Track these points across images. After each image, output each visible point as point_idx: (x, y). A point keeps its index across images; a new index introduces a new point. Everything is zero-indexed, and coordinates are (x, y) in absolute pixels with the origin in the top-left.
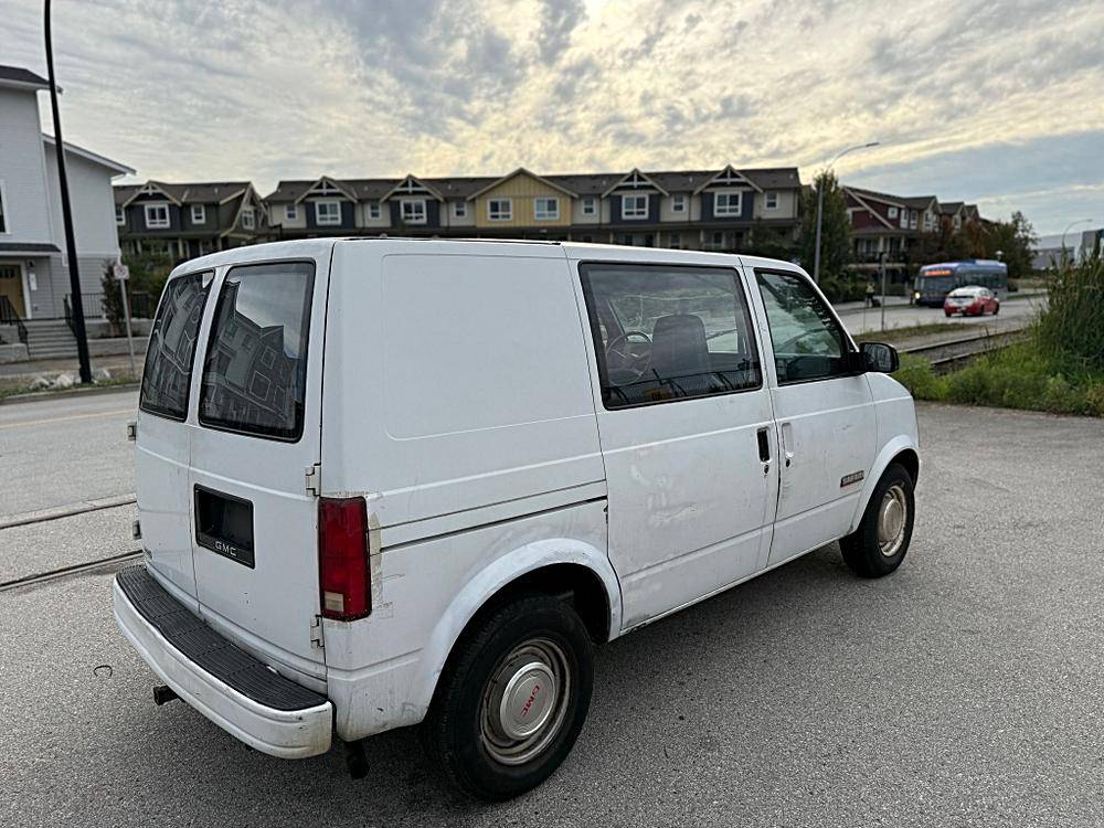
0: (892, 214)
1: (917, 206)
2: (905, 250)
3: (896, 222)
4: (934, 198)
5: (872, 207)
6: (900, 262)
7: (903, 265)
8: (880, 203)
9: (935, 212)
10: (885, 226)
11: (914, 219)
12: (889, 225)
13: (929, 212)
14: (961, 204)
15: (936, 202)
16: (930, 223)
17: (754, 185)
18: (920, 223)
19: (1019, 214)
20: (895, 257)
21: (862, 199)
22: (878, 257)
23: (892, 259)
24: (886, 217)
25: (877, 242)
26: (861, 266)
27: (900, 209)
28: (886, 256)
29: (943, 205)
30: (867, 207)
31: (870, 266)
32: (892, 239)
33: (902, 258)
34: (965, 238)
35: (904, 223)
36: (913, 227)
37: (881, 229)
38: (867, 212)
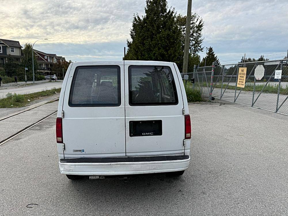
0: (46, 58)
1: (52, 56)
2: (50, 67)
3: (47, 60)
4: (55, 55)
5: (40, 55)
6: (49, 70)
7: (50, 71)
8: (43, 55)
9: (56, 58)
10: (44, 61)
11: (51, 60)
12: (45, 60)
13: (55, 58)
14: (62, 57)
15: (56, 56)
16: (55, 61)
17: (6, 44)
18: (53, 61)
19: (71, 61)
20: (48, 69)
21: (37, 52)
22: (43, 69)
23: (47, 69)
24: (44, 58)
25: (42, 64)
26: (40, 71)
27: (48, 57)
28: (45, 69)
29: (58, 57)
30: (39, 55)
31: (42, 71)
32: (46, 64)
33: (50, 69)
34: (64, 65)
35: (49, 60)
36: (51, 62)
37: (43, 62)
38: (39, 56)
